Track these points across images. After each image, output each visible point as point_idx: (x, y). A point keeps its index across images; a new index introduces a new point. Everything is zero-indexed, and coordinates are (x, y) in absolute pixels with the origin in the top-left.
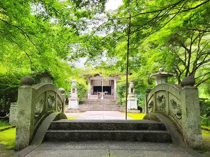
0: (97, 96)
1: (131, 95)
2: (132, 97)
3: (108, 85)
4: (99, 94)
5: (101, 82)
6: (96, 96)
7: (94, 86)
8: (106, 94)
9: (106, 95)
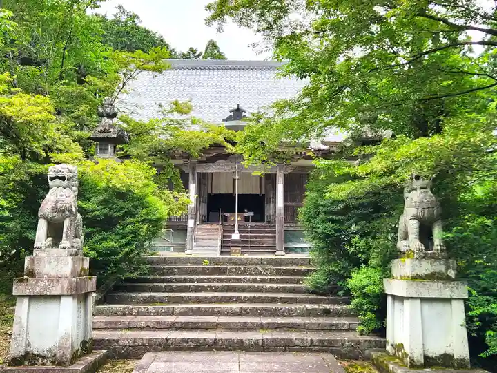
0: (220, 227)
1: (426, 268)
2: (432, 277)
3: (256, 192)
4: (225, 219)
5: (234, 180)
6: (214, 226)
7: (209, 195)
8: (247, 219)
9: (250, 224)
